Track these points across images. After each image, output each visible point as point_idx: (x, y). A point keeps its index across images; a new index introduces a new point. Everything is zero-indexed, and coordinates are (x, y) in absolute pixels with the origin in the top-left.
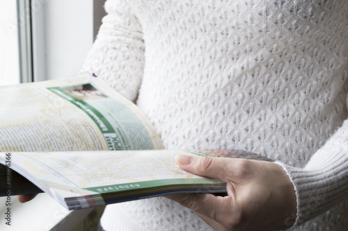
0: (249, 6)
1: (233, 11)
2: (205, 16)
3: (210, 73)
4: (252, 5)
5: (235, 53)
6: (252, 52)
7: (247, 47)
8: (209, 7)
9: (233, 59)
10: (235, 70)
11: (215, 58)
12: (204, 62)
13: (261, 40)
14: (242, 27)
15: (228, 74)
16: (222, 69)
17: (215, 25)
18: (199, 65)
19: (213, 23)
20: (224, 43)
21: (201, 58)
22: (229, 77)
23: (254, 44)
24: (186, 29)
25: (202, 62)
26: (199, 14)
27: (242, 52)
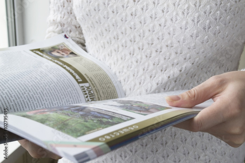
0: (183, 30)
1: (169, 34)
2: (145, 37)
3: (142, 81)
4: (185, 29)
5: (164, 66)
6: (178, 65)
7: (176, 61)
8: (149, 31)
9: (162, 71)
10: (163, 79)
11: (147, 70)
12: (138, 72)
13: (188, 55)
14: (175, 45)
15: (157, 82)
16: (152, 78)
17: (152, 44)
18: (134, 75)
19: (150, 42)
20: (157, 59)
21: (136, 69)
22: (158, 84)
23: (181, 58)
24: (126, 47)
25: (136, 73)
26: (140, 36)
27: (170, 65)
